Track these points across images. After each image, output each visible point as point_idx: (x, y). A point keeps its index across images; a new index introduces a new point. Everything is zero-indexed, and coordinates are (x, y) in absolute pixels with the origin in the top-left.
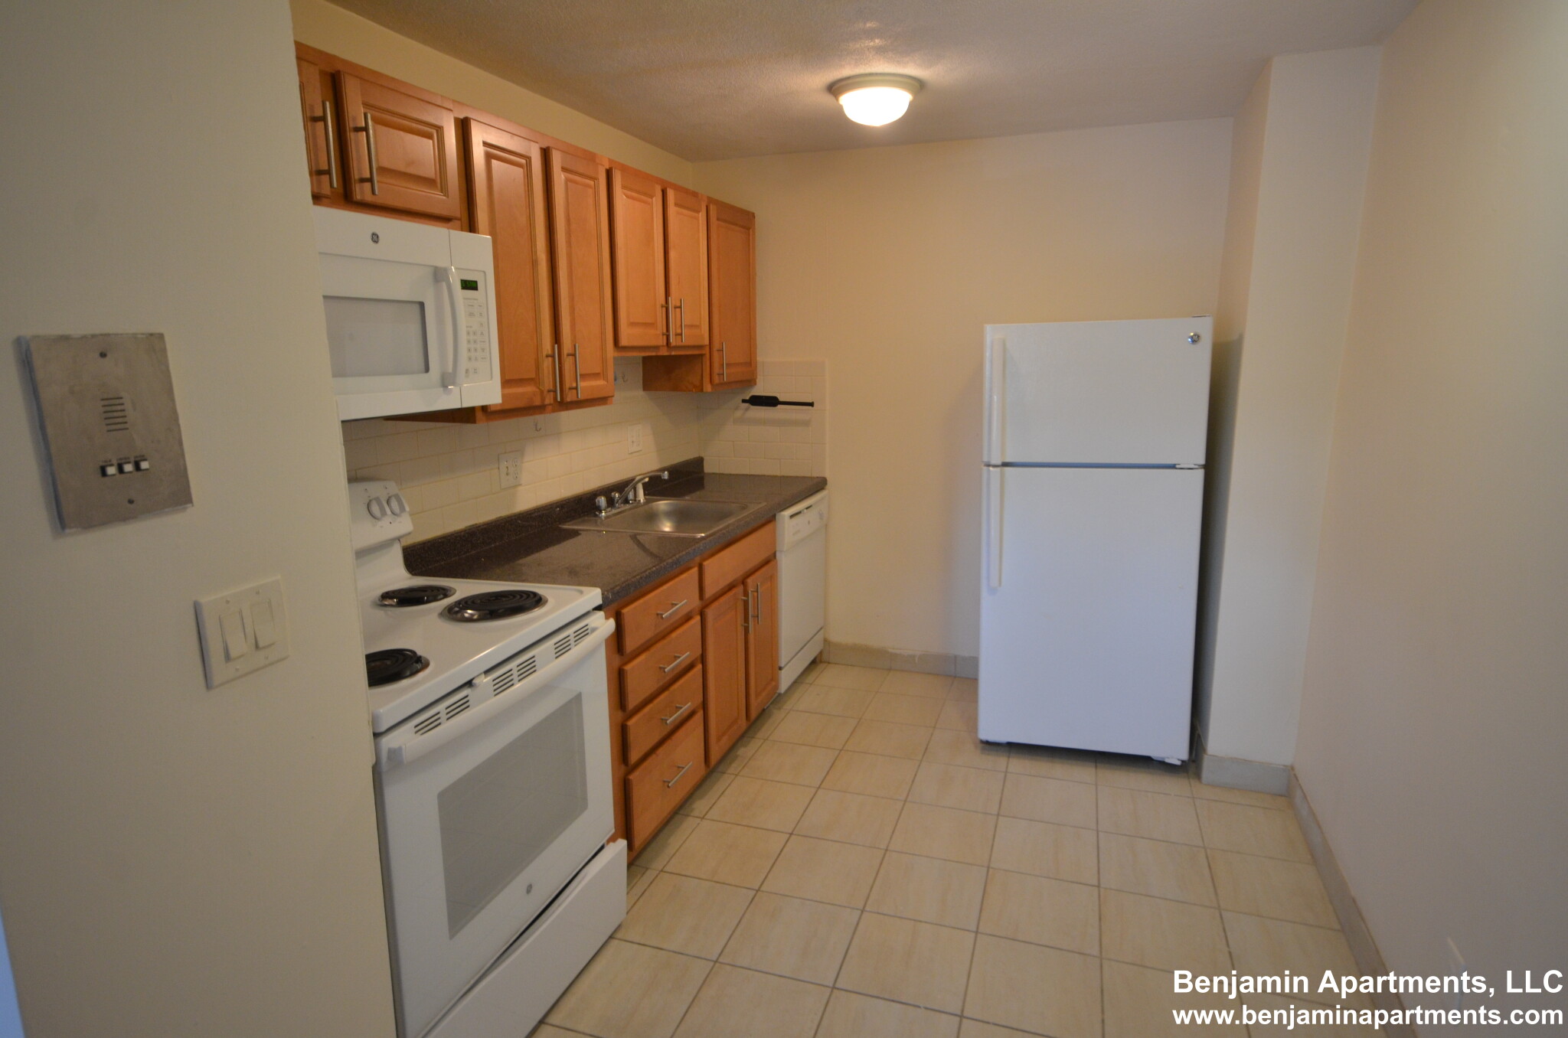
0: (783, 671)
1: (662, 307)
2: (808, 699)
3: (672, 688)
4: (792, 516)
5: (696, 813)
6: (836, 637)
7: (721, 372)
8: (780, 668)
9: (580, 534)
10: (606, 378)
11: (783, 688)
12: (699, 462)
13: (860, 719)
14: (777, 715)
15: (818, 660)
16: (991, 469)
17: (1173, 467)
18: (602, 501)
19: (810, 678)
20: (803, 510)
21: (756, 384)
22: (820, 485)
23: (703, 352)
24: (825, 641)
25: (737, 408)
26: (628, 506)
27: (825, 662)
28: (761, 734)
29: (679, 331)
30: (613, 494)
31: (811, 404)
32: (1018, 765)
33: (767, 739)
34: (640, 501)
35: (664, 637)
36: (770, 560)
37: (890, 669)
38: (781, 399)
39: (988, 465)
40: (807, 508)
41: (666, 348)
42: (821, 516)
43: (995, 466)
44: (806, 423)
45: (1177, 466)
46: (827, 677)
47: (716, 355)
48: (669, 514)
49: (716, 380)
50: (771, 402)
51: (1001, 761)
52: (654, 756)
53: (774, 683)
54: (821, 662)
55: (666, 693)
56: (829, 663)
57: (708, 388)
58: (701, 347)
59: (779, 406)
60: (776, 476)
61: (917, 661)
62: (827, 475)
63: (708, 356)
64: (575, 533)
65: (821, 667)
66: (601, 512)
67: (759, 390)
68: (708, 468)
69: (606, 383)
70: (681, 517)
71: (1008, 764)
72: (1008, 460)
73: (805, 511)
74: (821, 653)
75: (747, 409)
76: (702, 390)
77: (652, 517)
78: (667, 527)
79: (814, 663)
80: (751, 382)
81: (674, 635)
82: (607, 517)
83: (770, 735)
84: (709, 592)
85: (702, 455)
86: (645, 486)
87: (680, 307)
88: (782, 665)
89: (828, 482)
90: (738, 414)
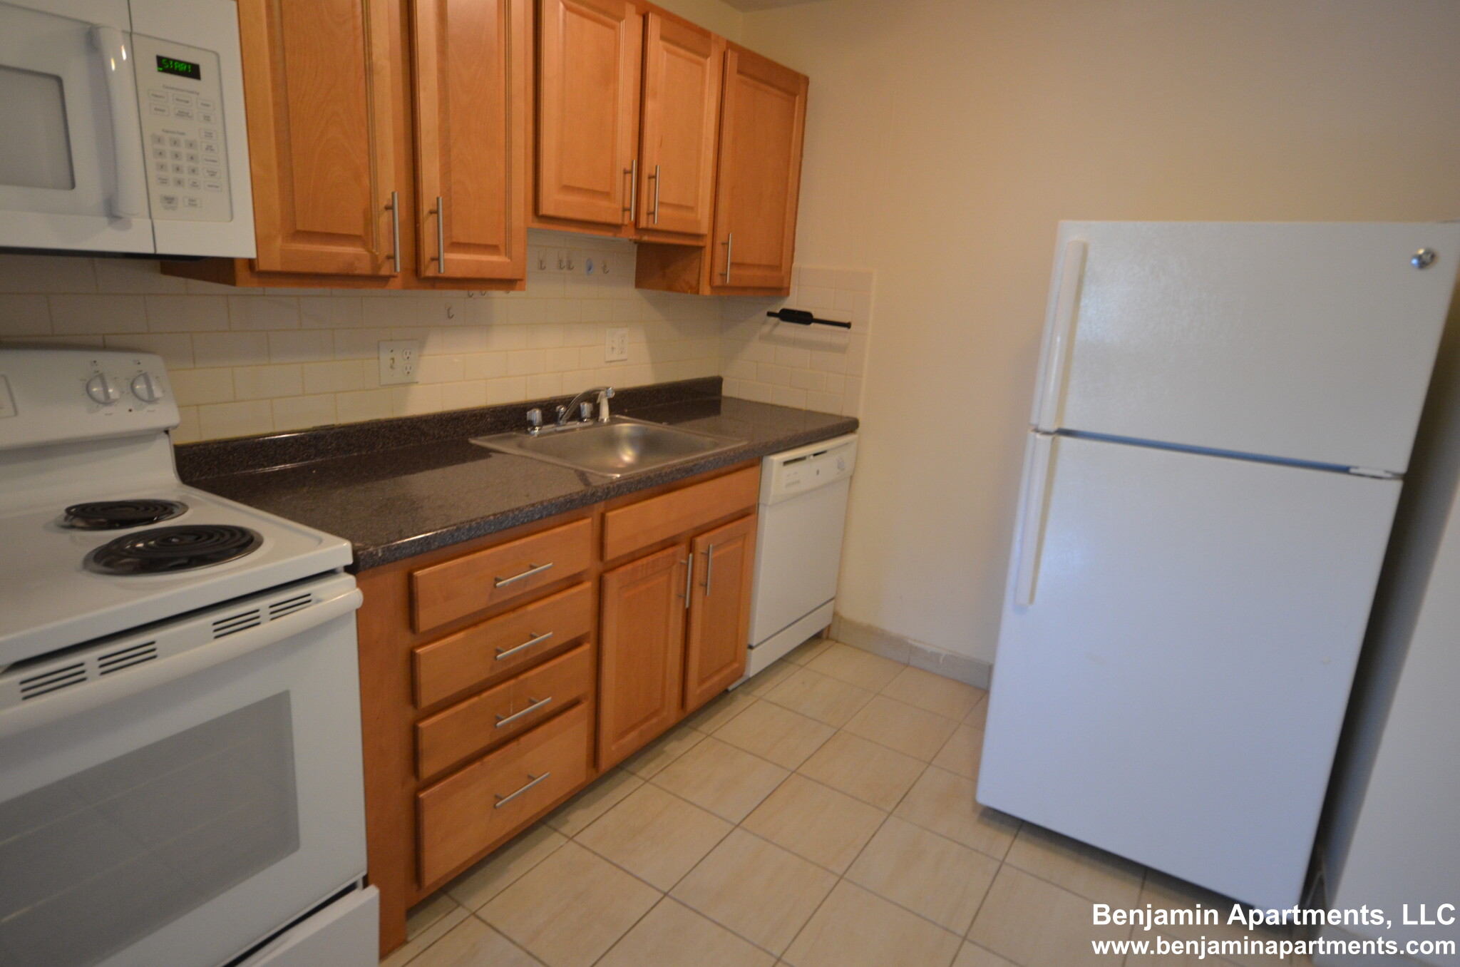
0: (754, 651)
1: (625, 172)
2: (787, 687)
3: (522, 677)
4: (786, 463)
5: (566, 829)
6: (853, 611)
7: (725, 272)
8: (751, 647)
9: (490, 456)
10: (508, 253)
11: (752, 670)
12: (716, 383)
13: (839, 730)
14: (742, 702)
15: (824, 635)
16: (1038, 436)
17: (1345, 470)
18: (536, 415)
19: (803, 659)
20: (810, 456)
21: (788, 294)
22: (849, 426)
23: (701, 244)
24: (835, 614)
25: (764, 323)
26: (578, 424)
27: (832, 640)
28: (705, 728)
29: (652, 209)
30: (558, 407)
31: (848, 325)
32: (1025, 853)
33: (710, 735)
34: (603, 420)
35: (513, 610)
36: (747, 513)
37: (907, 665)
38: (816, 316)
39: (1037, 431)
40: (815, 455)
41: (632, 230)
42: (841, 466)
43: (1047, 433)
44: (842, 349)
45: (1352, 470)
46: (827, 661)
47: (719, 249)
48: (632, 441)
49: (718, 281)
50: (804, 318)
51: (1001, 841)
52: (477, 765)
53: (736, 665)
54: (828, 638)
55: (512, 682)
56: (837, 642)
57: (706, 290)
58: (698, 236)
59: (813, 325)
60: (800, 410)
61: (941, 661)
62: (860, 416)
63: (708, 249)
64: (484, 453)
65: (825, 644)
66: (534, 429)
67: (792, 303)
68: (727, 391)
69: (507, 260)
70: (648, 445)
71: (1011, 846)
72: (1068, 426)
73: (812, 457)
74: (829, 627)
75: (776, 325)
76: (697, 292)
77: (612, 442)
78: (628, 456)
79: (818, 637)
80: (781, 290)
81: (531, 608)
82: (539, 435)
83: (715, 731)
84: (612, 553)
85: (722, 374)
86: (610, 401)
87: (655, 177)
88: (754, 644)
89: (861, 425)
90: (766, 329)
